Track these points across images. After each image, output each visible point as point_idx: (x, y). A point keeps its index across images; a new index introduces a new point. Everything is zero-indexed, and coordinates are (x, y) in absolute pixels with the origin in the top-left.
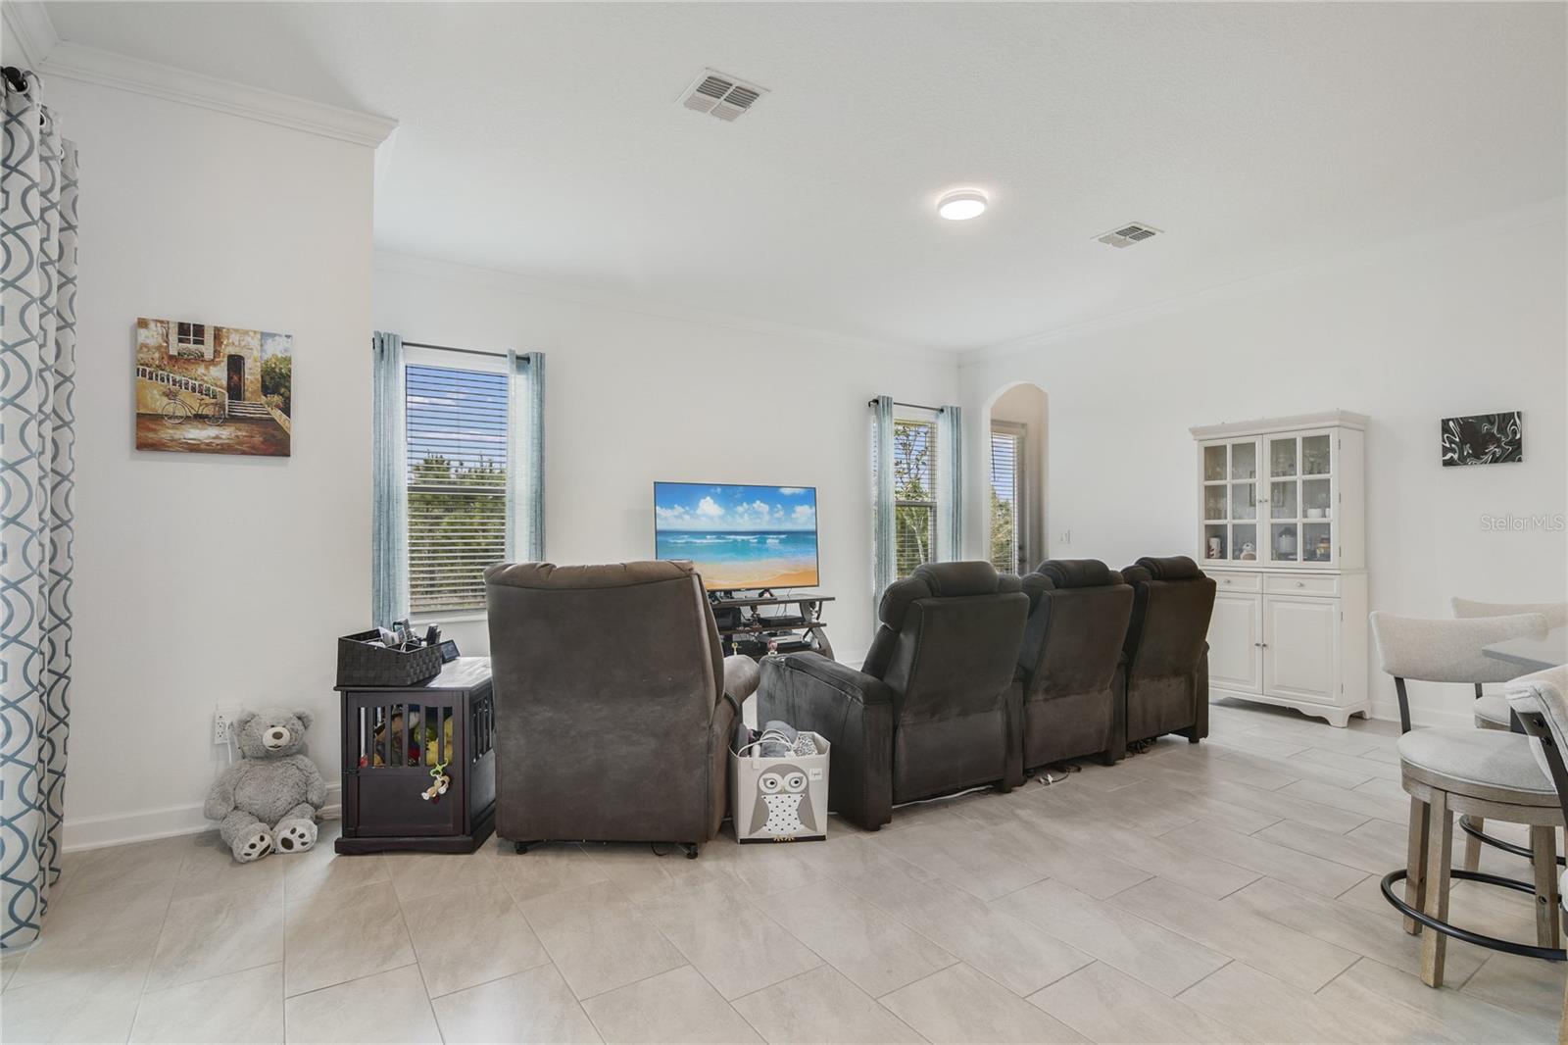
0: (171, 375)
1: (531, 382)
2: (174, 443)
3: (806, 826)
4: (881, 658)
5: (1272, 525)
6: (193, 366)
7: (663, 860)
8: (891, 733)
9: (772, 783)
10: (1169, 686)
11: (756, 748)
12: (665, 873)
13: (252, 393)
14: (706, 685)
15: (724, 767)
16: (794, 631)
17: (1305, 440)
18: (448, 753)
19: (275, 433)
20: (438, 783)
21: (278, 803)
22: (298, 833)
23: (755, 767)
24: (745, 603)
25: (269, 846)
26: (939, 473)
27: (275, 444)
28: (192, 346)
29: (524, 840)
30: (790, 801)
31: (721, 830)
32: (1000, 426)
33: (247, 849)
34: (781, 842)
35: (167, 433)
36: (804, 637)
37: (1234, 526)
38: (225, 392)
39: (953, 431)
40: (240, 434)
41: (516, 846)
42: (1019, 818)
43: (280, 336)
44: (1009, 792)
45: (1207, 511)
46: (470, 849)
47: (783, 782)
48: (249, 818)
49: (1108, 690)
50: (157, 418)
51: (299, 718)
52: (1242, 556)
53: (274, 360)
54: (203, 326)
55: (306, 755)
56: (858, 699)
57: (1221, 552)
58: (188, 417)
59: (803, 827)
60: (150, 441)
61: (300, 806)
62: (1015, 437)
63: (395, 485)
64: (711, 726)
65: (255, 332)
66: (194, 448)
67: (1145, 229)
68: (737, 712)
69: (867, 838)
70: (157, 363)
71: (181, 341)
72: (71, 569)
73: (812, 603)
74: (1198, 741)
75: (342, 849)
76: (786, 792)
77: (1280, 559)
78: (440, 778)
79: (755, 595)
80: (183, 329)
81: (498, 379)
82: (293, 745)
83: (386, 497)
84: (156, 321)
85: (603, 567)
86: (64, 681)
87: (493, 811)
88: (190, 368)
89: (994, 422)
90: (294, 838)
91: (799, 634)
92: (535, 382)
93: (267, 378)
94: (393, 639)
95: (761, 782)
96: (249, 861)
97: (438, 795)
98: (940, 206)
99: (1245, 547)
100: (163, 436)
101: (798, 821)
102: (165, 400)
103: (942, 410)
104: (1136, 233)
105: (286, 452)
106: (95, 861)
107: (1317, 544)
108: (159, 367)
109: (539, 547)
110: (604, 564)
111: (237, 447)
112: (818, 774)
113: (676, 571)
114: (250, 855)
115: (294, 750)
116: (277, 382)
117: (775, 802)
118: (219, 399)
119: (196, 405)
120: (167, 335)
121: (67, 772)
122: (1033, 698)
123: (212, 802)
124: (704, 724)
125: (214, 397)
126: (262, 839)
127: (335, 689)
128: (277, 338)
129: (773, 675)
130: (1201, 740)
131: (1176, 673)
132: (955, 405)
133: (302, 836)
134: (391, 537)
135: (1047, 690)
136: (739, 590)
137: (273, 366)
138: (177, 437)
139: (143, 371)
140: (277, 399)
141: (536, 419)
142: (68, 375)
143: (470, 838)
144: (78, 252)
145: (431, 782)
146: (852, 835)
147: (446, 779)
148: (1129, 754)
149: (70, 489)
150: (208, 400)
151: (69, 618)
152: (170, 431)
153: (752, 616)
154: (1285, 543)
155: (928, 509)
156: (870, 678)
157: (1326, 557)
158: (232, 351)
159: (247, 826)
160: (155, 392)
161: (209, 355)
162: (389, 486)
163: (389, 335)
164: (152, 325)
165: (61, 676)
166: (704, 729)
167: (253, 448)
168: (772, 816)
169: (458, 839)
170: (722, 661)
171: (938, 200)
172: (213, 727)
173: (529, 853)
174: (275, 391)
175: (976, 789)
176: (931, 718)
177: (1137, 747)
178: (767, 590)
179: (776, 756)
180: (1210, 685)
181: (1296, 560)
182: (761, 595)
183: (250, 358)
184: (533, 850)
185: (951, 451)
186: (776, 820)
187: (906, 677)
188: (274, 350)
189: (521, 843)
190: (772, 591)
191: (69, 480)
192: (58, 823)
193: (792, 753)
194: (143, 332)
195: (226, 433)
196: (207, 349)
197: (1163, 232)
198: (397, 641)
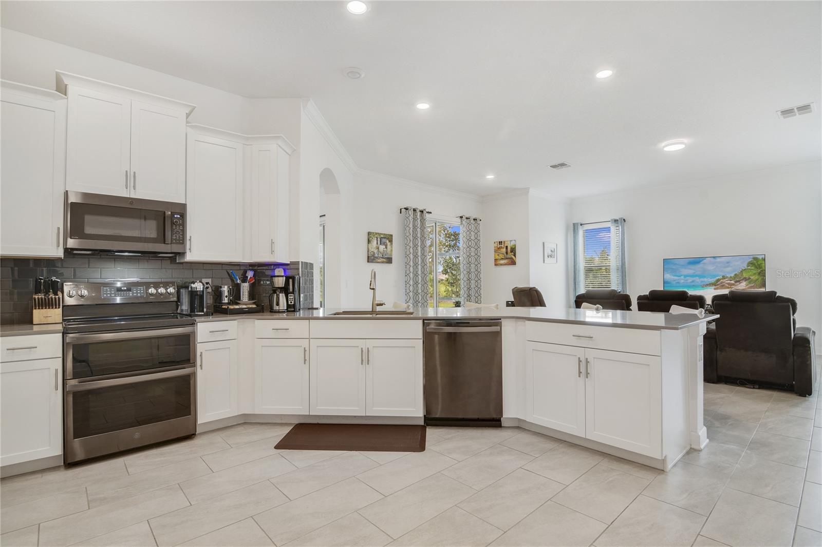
0: (499, 251)
13: (510, 253)
19: (513, 260)
43: (513, 240)
50: (497, 259)
54: (502, 241)
58: (501, 259)
60: (496, 264)
65: (509, 241)
66: (501, 265)
70: (497, 249)
71: (499, 245)
80: (499, 242)
84: (496, 242)
88: (501, 249)
93: (511, 250)
105: (515, 264)
111: (507, 264)
116: (513, 250)
137: (512, 247)
138: (499, 263)
139: (495, 251)
140: (513, 253)
141: (619, 240)
150: (503, 255)
158: (506, 245)
160: (497, 255)
167: (510, 264)
183: (509, 246)
188: (513, 243)
194: (494, 244)
195: (506, 261)
196: (503, 246)
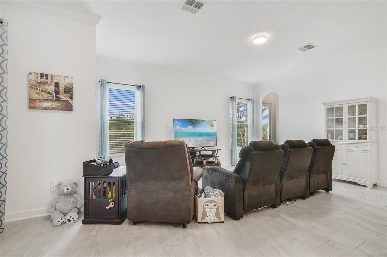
0: (39, 88)
1: (141, 92)
2: (40, 107)
3: (218, 219)
4: (240, 169)
5: (348, 130)
6: (45, 86)
7: (176, 228)
8: (243, 191)
9: (208, 206)
10: (321, 176)
11: (203, 195)
12: (176, 233)
13: (62, 93)
14: (188, 177)
15: (193, 201)
16: (210, 158)
17: (359, 106)
18: (114, 195)
19: (68, 104)
20: (111, 204)
21: (68, 208)
22: (72, 217)
23: (203, 201)
24: (198, 151)
25: (64, 221)
26: (248, 116)
27: (69, 108)
28: (44, 80)
29: (135, 221)
30: (213, 211)
31: (193, 219)
32: (264, 104)
33: (57, 223)
34: (210, 223)
35: (37, 104)
36: (213, 159)
37: (336, 130)
38: (54, 93)
39: (252, 105)
40: (58, 104)
41: (133, 223)
42: (281, 217)
43: (69, 77)
44: (276, 208)
45: (327, 126)
46: (120, 223)
47: (211, 206)
48: (59, 213)
49: (304, 177)
50: (35, 100)
51: (75, 184)
52: (338, 138)
53: (68, 84)
54: (47, 74)
55: (77, 194)
56: (233, 181)
57: (331, 137)
58: (43, 100)
59: (217, 219)
60: (33, 106)
61: (74, 209)
62: (268, 107)
63: (105, 119)
64: (190, 189)
65: (62, 76)
66: (45, 108)
67: (312, 45)
68: (197, 184)
69: (235, 222)
70: (34, 84)
71: (41, 78)
72: (7, 142)
73: (215, 151)
74: (329, 192)
75: (84, 222)
76: (212, 208)
77: (350, 140)
78: (111, 203)
79: (200, 148)
80: (42, 75)
81: (132, 92)
82: (73, 191)
83: (103, 123)
84: (34, 73)
85: (158, 142)
86: (5, 174)
87: (127, 212)
88: (44, 86)
89: (263, 103)
90: (71, 219)
91: (211, 159)
92: (142, 92)
93: (66, 89)
94: (99, 162)
95: (205, 205)
96: (58, 226)
97: (111, 208)
98: (254, 39)
99: (339, 136)
100: (36, 105)
101: (215, 217)
102: (37, 95)
103: (249, 100)
104: (309, 47)
105: (71, 109)
106: (15, 225)
107: (363, 135)
108: (35, 85)
109: (143, 136)
110: (158, 141)
111: (57, 108)
112: (221, 203)
113: (180, 144)
114: (58, 224)
115: (73, 192)
116: (69, 90)
117: (209, 211)
118: (52, 95)
119: (46, 96)
120: (37, 77)
121: (6, 200)
122: (283, 180)
123: (49, 208)
124: (188, 189)
125: (51, 94)
126: (62, 219)
127: (82, 177)
128: (68, 78)
129: (207, 172)
130: (330, 192)
131: (323, 172)
132: (253, 98)
133: (73, 218)
134: (104, 133)
135: (287, 178)
136: (196, 147)
137: (68, 85)
138: (40, 105)
139: (31, 87)
140: (69, 95)
141: (142, 102)
142: (5, 87)
143: (120, 220)
144: (8, 52)
145: (109, 204)
146: (231, 221)
147: (113, 203)
148: (310, 196)
149: (7, 120)
150: (49, 95)
151: (6, 156)
152: (38, 104)
153: (199, 154)
154: (352, 135)
155: (245, 126)
156: (236, 175)
157: (366, 139)
158: (56, 81)
159: (58, 215)
160: (34, 93)
161: (49, 82)
162: (104, 120)
163: (104, 80)
164: (33, 74)
165: (4, 173)
166: (188, 190)
167: (62, 108)
168: (208, 215)
169: (117, 220)
170: (193, 168)
171: (253, 38)
172: (51, 187)
173: (137, 225)
174: (68, 93)
175: (266, 206)
176: (254, 186)
177: (312, 194)
178: (203, 147)
179: (209, 198)
180: (332, 175)
181: (356, 140)
182: (201, 148)
183: (61, 83)
184: (138, 224)
185: (251, 110)
186: (209, 217)
187: (248, 175)
188: (68, 81)
189: (134, 222)
190: (204, 147)
191: (6, 117)
192: (3, 215)
193: (213, 196)
194: (30, 76)
195: (54, 104)
197: (317, 46)
198: (100, 163)
